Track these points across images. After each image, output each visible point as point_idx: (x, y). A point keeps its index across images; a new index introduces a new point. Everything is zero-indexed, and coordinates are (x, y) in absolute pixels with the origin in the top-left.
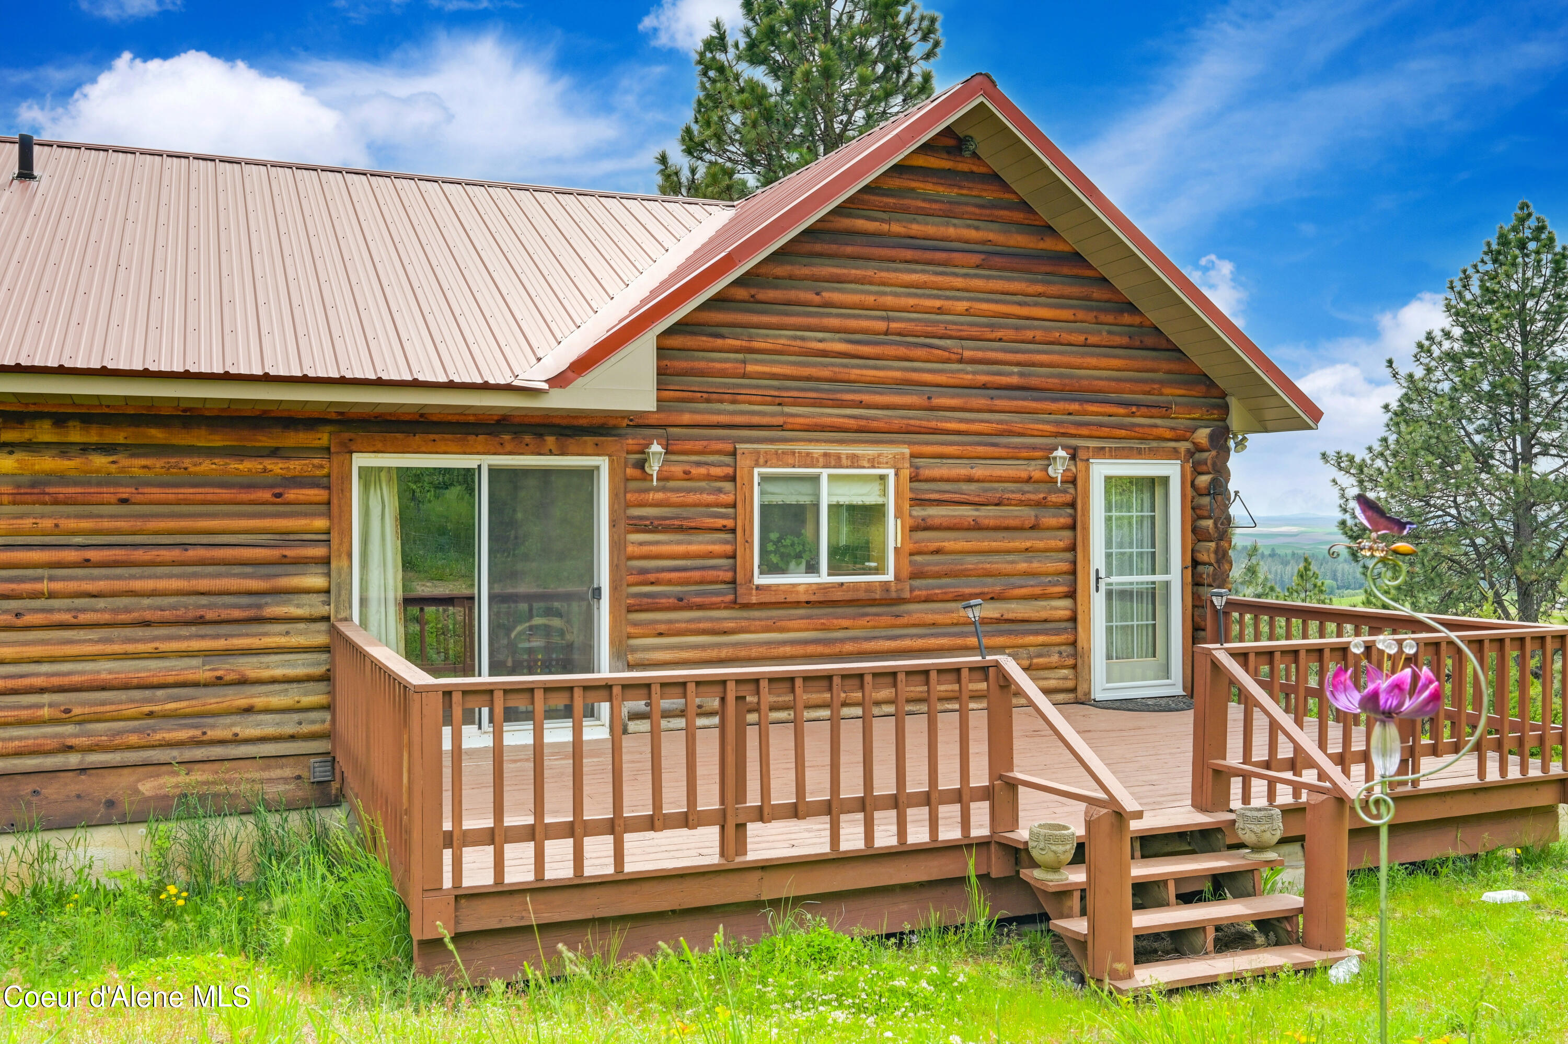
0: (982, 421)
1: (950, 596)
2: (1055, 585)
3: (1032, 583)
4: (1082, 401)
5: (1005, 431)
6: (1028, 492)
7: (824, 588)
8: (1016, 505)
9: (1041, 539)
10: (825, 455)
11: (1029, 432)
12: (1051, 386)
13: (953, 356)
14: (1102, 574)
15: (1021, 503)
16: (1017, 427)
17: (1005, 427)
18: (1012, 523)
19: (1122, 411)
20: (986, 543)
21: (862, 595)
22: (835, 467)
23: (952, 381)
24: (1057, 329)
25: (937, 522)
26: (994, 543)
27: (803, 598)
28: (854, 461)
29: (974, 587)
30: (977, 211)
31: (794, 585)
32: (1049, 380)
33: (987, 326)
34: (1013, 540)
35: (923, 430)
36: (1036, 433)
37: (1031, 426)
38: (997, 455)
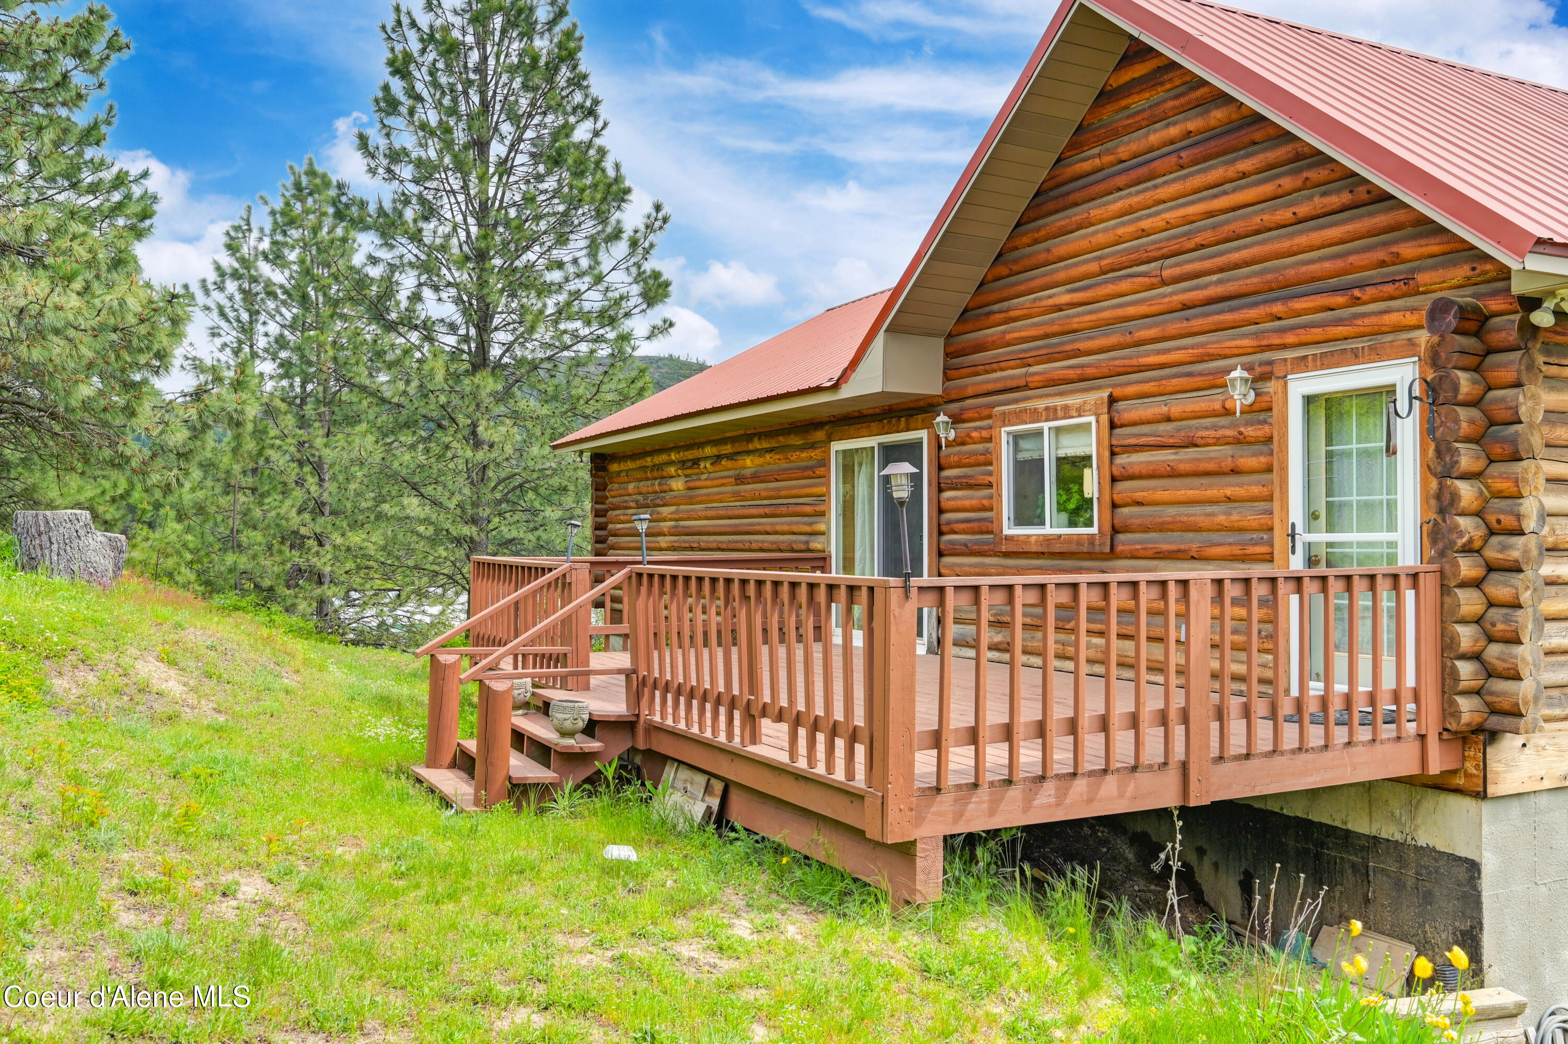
0: (1178, 349)
1: (1149, 553)
2: (1255, 544)
3: (1231, 540)
4: (1285, 299)
5: (1203, 355)
6: (1223, 427)
7: (1048, 539)
8: (1215, 445)
9: (1240, 485)
10: (1047, 409)
11: (1227, 352)
12: (1252, 289)
13: (1154, 280)
14: (1299, 529)
15: (1218, 442)
16: (1213, 349)
17: (1201, 351)
18: (1211, 466)
19: (1340, 299)
20: (1183, 492)
21: (1074, 548)
22: (1053, 420)
23: (1154, 309)
24: (1256, 213)
25: (1136, 470)
26: (1191, 492)
27: (1034, 549)
28: (1067, 412)
29: (1172, 543)
30: (1176, 103)
31: (1028, 536)
32: (1248, 281)
33: (1184, 234)
34: (1211, 486)
35: (1129, 369)
36: (1236, 351)
37: (1229, 344)
38: (1195, 386)
